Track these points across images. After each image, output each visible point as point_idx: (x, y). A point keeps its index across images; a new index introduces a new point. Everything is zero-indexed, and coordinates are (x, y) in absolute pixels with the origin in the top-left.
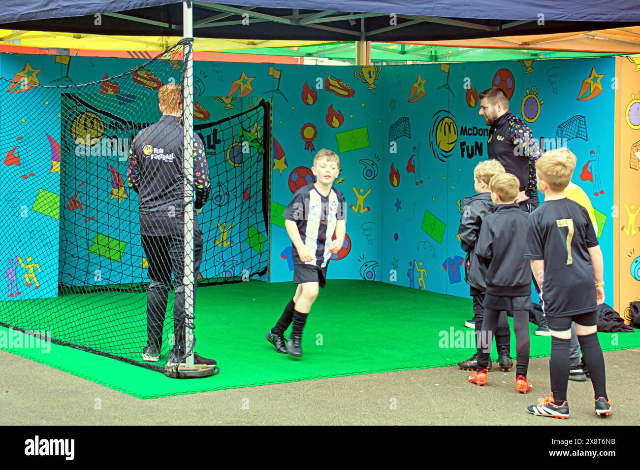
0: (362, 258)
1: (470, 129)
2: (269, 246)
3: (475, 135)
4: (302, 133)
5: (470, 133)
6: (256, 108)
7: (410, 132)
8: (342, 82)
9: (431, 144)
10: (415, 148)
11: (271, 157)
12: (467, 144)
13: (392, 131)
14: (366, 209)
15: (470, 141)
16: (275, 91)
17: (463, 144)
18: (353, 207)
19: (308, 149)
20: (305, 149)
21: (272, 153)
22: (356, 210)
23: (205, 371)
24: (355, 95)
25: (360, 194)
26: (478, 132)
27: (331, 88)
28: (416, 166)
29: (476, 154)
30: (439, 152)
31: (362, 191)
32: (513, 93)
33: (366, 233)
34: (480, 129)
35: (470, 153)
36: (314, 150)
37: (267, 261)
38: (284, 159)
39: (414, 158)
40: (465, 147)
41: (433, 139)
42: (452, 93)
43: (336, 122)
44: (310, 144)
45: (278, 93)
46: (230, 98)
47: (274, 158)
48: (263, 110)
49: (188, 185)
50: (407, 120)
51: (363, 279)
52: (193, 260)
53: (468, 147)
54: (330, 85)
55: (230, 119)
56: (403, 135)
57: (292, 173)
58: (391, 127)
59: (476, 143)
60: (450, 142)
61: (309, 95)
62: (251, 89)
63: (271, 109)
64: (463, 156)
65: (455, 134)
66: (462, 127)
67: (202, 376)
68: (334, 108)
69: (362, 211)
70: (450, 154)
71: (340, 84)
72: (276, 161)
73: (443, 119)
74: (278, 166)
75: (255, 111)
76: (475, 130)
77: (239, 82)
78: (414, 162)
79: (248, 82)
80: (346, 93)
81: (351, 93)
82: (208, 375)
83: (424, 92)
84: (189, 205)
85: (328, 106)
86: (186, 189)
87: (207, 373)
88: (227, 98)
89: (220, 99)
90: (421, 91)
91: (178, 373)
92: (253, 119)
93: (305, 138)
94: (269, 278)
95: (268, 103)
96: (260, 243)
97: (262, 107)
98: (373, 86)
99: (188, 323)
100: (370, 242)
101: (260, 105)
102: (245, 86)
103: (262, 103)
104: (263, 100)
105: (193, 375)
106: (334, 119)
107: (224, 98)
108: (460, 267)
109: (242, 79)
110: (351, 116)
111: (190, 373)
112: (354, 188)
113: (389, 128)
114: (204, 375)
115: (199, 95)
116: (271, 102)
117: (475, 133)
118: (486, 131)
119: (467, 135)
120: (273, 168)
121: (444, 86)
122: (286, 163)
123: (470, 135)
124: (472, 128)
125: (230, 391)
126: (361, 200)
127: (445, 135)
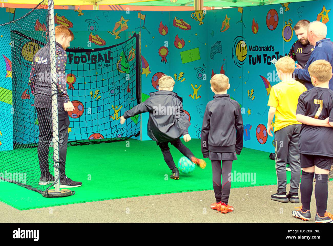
0: (197, 126)
1: (254, 47)
2: (141, 119)
3: (257, 51)
4: (159, 52)
5: (254, 50)
6: (132, 38)
7: (222, 50)
8: (183, 21)
9: (233, 57)
10: (224, 60)
11: (140, 67)
12: (252, 57)
13: (212, 50)
14: (199, 97)
15: (254, 54)
16: (142, 27)
17: (250, 56)
18: (191, 96)
19: (163, 62)
20: (161, 62)
21: (141, 64)
22: (193, 98)
23: (64, 193)
24: (191, 28)
25: (195, 88)
26: (258, 49)
27: (177, 24)
28: (225, 71)
29: (257, 63)
30: (238, 62)
31: (196, 86)
32: (277, 24)
33: (199, 111)
34: (260, 47)
35: (254, 62)
36: (167, 62)
37: (140, 128)
38: (148, 68)
39: (224, 65)
40: (251, 58)
41: (234, 54)
42: (244, 25)
43: (180, 45)
44: (165, 59)
45: (143, 29)
46: (118, 32)
47: (143, 67)
48: (135, 39)
49: (53, 84)
50: (220, 43)
51: (198, 138)
52: (57, 128)
53: (253, 58)
54: (176, 23)
55: (117, 46)
56: (218, 52)
57: (154, 76)
58: (212, 47)
59: (257, 56)
60: (243, 56)
61: (163, 29)
62: (127, 26)
63: (140, 38)
64: (250, 63)
65: (246, 50)
66: (250, 46)
67: (63, 196)
68: (178, 36)
69: (196, 98)
70: (243, 62)
71: (182, 22)
72: (143, 69)
73: (239, 41)
74: (145, 71)
75: (131, 40)
76: (257, 48)
77: (119, 22)
78: (224, 68)
79: (125, 23)
80: (186, 28)
81: (189, 28)
82: (67, 195)
83: (229, 25)
84: (54, 95)
85: (175, 36)
86: (52, 86)
87: (66, 194)
88: (116, 32)
89: (111, 33)
90: (227, 25)
91: (48, 194)
92: (130, 45)
93: (161, 55)
94: (141, 138)
95: (138, 35)
96: (136, 118)
97: (135, 37)
98: (202, 22)
99: (56, 165)
100: (201, 116)
101: (133, 37)
102: (124, 25)
103: (135, 35)
104: (135, 33)
105: (57, 195)
106: (179, 43)
107: (114, 32)
108: (250, 130)
109: (121, 21)
110: (189, 41)
111: (56, 194)
112: (192, 84)
113: (211, 48)
114: (64, 196)
115: (95, 31)
116: (140, 34)
117: (257, 49)
118: (263, 48)
119: (252, 51)
120: (142, 73)
121: (240, 21)
122: (149, 70)
123: (254, 51)
124: (255, 47)
125: (75, 205)
126: (196, 91)
127: (241, 51)
